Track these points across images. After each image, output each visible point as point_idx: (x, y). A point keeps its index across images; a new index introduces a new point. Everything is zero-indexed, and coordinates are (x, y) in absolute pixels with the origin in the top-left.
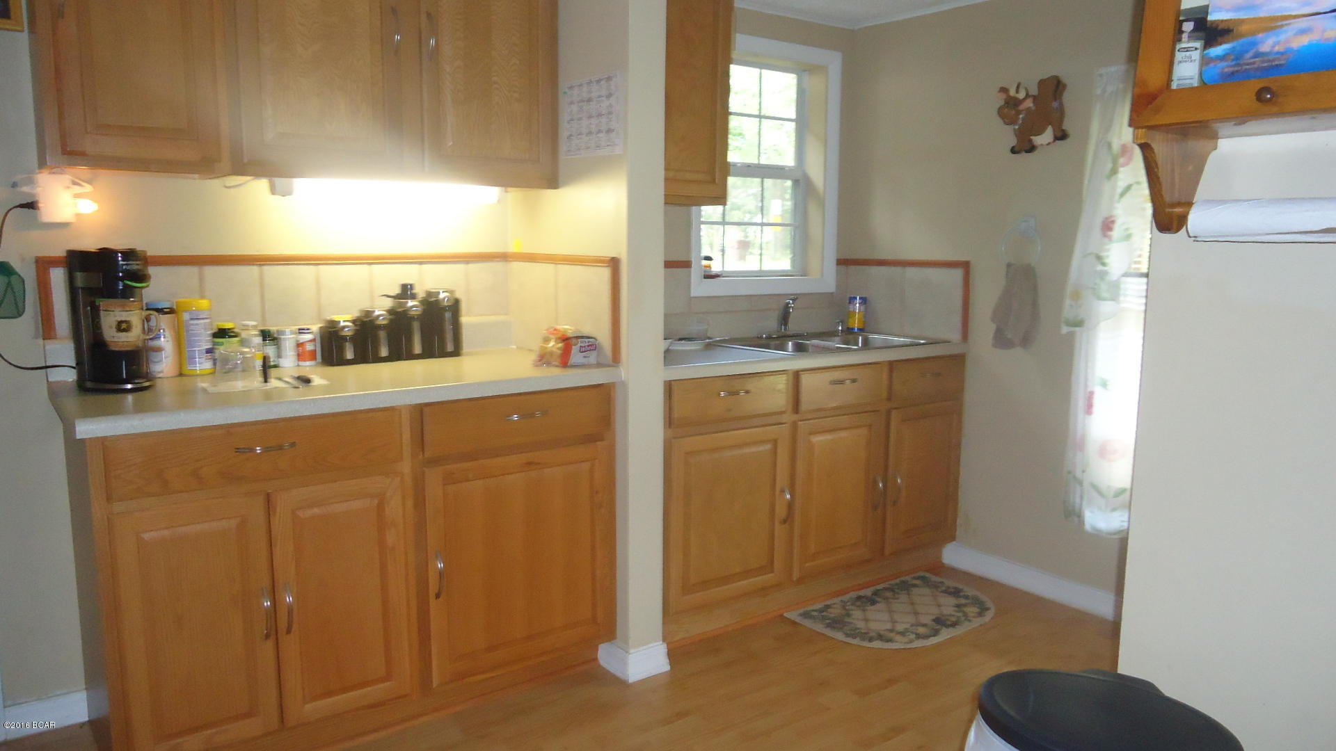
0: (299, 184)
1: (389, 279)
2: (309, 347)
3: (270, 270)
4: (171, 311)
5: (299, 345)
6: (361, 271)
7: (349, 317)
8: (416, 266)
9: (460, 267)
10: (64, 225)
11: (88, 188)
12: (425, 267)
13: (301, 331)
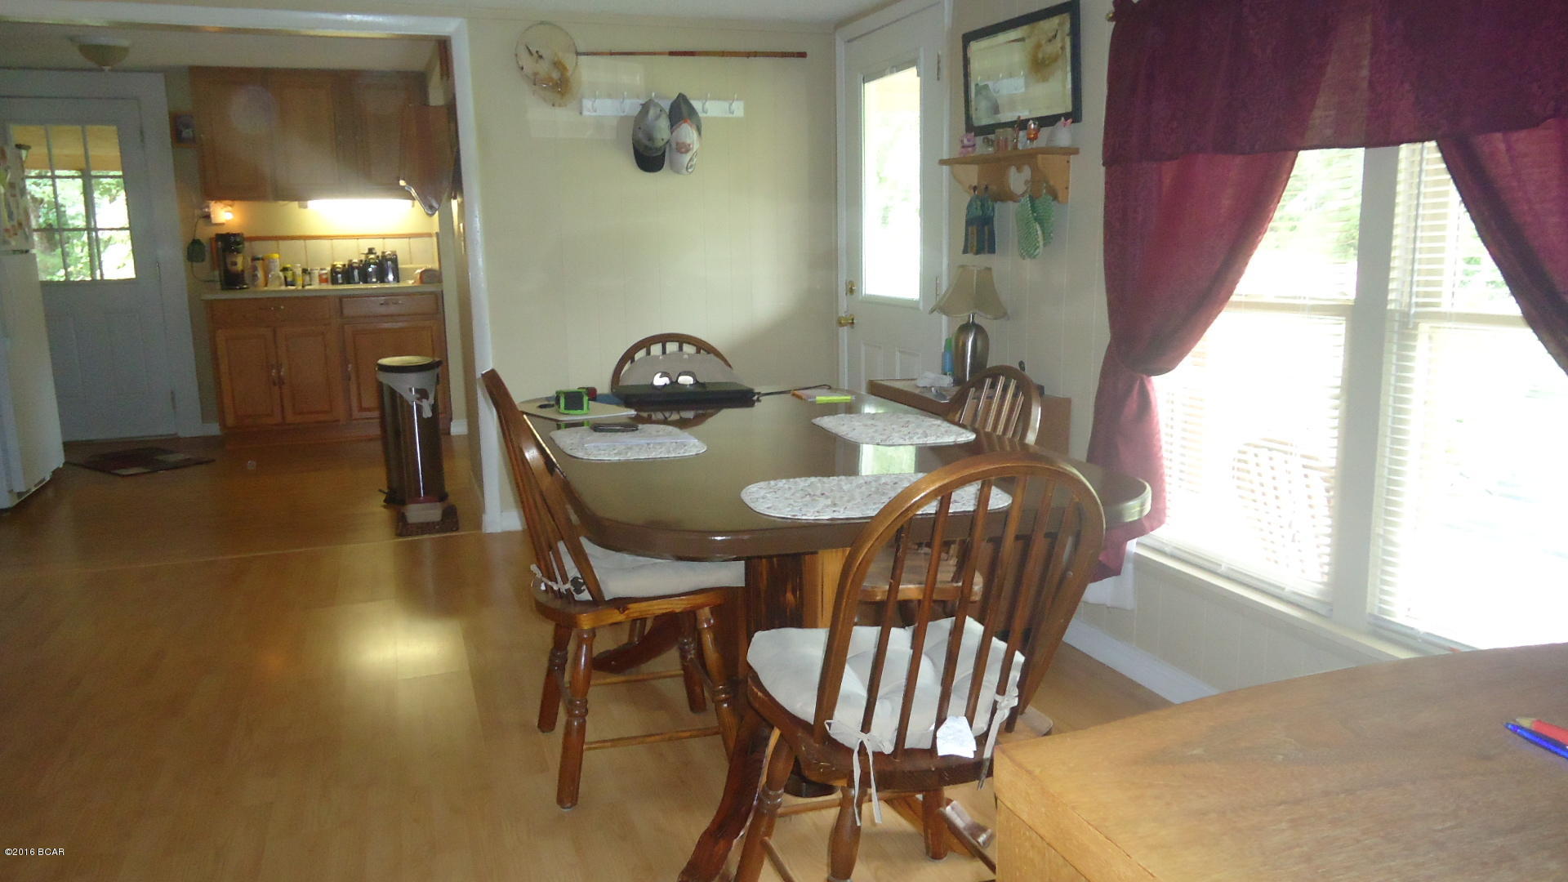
0: (310, 203)
1: (365, 245)
2: (324, 277)
3: (309, 242)
4: (263, 259)
5: (320, 275)
6: (354, 242)
7: (342, 263)
8: (381, 240)
9: (406, 240)
10: (222, 224)
11: (230, 208)
12: (386, 240)
13: (322, 269)
